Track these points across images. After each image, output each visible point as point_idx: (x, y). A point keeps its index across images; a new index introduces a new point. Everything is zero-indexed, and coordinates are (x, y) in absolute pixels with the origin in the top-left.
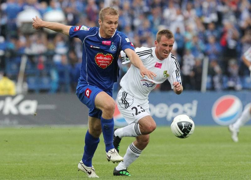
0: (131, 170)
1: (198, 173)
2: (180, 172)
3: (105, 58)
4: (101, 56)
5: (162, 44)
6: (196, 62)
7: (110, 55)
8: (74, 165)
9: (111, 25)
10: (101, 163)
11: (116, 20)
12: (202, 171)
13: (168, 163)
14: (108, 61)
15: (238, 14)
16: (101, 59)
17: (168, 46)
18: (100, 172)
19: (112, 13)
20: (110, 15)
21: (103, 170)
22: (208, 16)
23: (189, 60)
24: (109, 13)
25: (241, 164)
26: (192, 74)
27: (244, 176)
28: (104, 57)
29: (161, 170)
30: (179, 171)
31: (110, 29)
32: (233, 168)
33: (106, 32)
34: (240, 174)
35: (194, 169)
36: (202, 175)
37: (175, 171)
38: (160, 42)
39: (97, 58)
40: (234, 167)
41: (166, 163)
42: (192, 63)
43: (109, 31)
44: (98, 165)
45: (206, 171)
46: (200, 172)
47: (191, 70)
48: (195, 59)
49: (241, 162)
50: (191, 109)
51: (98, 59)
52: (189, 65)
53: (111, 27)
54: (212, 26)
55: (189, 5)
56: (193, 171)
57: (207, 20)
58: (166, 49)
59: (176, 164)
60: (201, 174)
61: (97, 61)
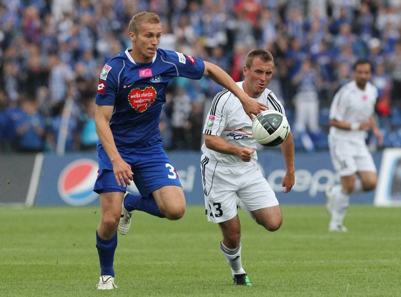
0: (93, 273)
1: (197, 278)
2: (168, 276)
3: (144, 95)
4: (137, 93)
5: (254, 70)
6: (194, 107)
7: (151, 88)
8: (4, 266)
9: (151, 39)
10: (46, 263)
11: (159, 31)
12: (202, 275)
13: (149, 263)
14: (148, 98)
15: (258, 34)
16: (138, 97)
17: (264, 74)
18: (44, 276)
19: (151, 21)
20: (149, 23)
21: (49, 274)
22: (212, 37)
23: (182, 104)
24: (147, 21)
25: (262, 264)
26: (186, 125)
27: (268, 282)
28: (143, 92)
29: (139, 273)
30: (166, 275)
31: (150, 46)
32: (250, 270)
33: (144, 52)
34: (262, 280)
35: (190, 273)
36: (203, 282)
37: (161, 274)
38: (251, 68)
39: (132, 97)
40: (253, 269)
41: (146, 263)
42: (187, 108)
43: (149, 49)
44: (42, 266)
45: (209, 275)
46: (199, 277)
47: (185, 120)
48: (192, 103)
49: (263, 262)
50: (185, 179)
51: (133, 99)
52: (182, 111)
53: (151, 42)
54: (217, 52)
55: (183, 19)
56: (188, 275)
57: (211, 42)
58: (261, 79)
59: (162, 265)
60: (201, 280)
61: (132, 102)
